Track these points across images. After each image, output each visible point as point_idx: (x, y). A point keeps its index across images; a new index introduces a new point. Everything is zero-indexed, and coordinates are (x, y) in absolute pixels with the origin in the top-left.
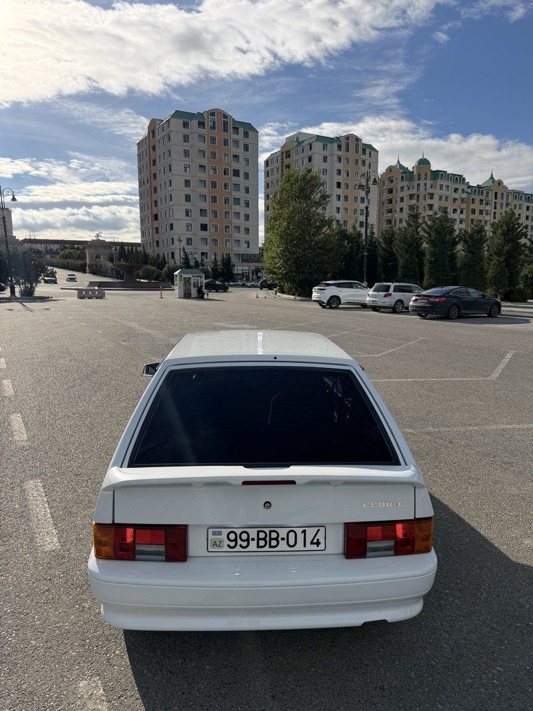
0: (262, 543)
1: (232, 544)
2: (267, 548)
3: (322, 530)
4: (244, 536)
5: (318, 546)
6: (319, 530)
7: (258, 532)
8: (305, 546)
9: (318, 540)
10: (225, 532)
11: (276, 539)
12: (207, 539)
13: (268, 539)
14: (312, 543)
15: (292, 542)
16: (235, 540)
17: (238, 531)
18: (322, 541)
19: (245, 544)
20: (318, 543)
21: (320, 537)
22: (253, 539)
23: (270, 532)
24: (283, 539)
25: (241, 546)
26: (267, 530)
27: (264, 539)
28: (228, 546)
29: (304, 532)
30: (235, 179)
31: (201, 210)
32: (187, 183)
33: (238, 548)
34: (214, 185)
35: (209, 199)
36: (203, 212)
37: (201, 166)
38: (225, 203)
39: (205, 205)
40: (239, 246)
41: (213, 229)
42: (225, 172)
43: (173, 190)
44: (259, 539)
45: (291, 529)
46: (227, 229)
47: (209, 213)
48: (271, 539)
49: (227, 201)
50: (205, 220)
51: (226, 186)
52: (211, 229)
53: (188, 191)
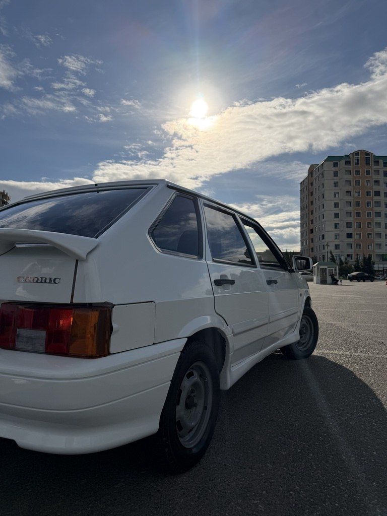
30: (376, 198)
31: (347, 223)
32: (336, 205)
34: (358, 204)
35: (354, 214)
36: (349, 225)
37: (347, 192)
38: (368, 216)
39: (350, 220)
40: (380, 248)
41: (357, 237)
42: (368, 193)
43: (325, 211)
46: (370, 236)
47: (354, 225)
49: (369, 215)
50: (350, 230)
51: (368, 204)
52: (355, 237)
53: (337, 210)
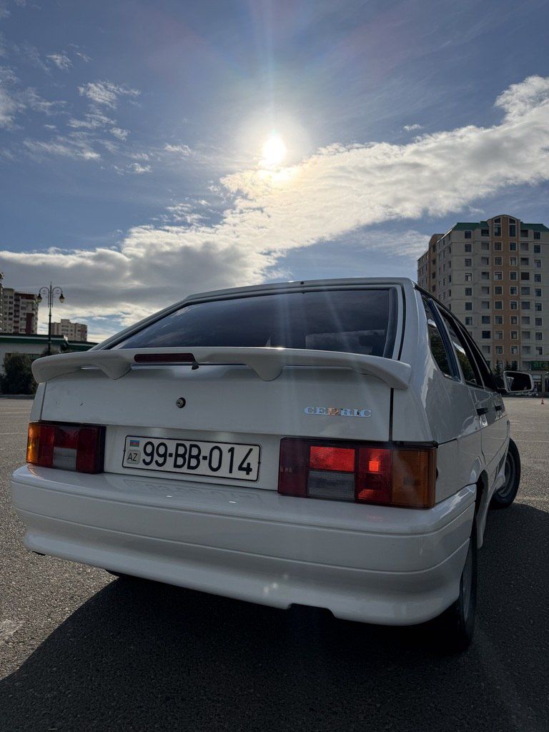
0: (180, 461)
1: (148, 459)
2: (185, 469)
3: (256, 450)
4: (162, 450)
5: (248, 474)
6: (251, 450)
7: (178, 445)
8: (231, 472)
9: (249, 464)
10: (143, 442)
11: (197, 457)
12: (125, 451)
13: (187, 456)
14: (240, 468)
15: (215, 465)
16: (152, 454)
17: (156, 442)
18: (254, 467)
19: (161, 460)
20: (248, 470)
21: (253, 460)
22: (171, 455)
23: (192, 446)
24: (205, 458)
25: (157, 462)
26: (188, 444)
27: (183, 456)
28: (144, 461)
29: (232, 450)
31: (483, 317)
33: (153, 466)
35: (492, 305)
36: (485, 319)
37: (484, 273)
39: (488, 312)
44: (177, 455)
45: (217, 445)
47: (493, 320)
48: (191, 457)
50: (486, 327)
51: (513, 291)
52: (495, 336)
53: (469, 299)
